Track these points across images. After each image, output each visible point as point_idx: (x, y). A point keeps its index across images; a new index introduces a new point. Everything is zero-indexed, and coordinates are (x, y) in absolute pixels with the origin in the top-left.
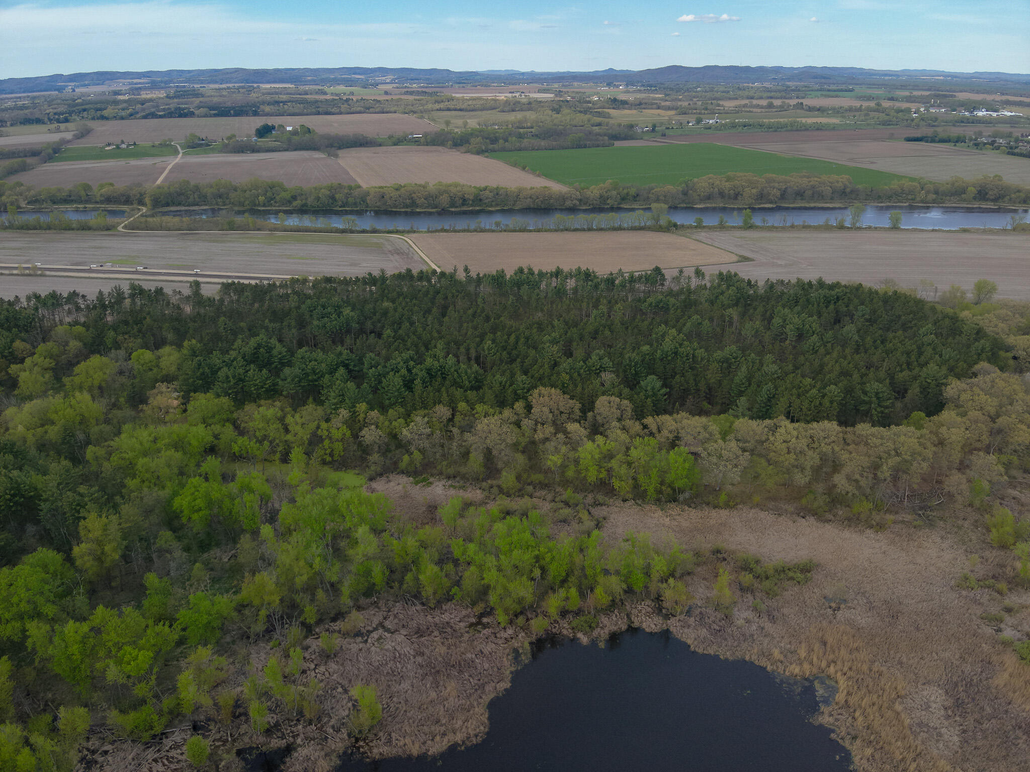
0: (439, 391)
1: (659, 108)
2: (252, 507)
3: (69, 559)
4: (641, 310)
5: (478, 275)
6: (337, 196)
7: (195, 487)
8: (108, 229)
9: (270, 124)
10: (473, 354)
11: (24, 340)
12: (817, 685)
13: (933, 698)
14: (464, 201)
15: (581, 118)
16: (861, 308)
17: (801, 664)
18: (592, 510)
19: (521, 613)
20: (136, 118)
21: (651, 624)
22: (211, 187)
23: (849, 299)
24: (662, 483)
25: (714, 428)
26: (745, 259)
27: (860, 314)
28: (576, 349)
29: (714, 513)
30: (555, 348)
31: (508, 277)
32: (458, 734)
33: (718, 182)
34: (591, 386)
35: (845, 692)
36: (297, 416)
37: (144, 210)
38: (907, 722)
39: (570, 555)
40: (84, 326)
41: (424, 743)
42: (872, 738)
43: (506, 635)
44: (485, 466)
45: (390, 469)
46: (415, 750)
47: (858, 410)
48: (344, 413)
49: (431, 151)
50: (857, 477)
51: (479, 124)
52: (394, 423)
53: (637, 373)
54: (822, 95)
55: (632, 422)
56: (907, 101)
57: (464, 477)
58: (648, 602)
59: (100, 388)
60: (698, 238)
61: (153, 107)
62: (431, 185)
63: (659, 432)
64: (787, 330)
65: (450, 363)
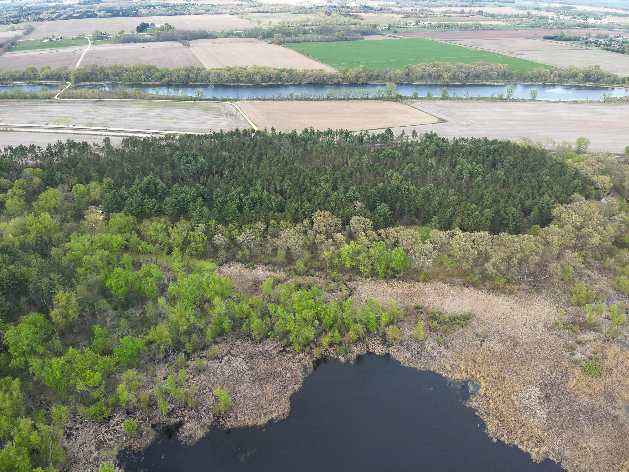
0: (258, 212)
1: (393, 13)
2: (152, 285)
3: (48, 318)
4: (379, 158)
5: (280, 133)
6: (190, 75)
7: (118, 273)
8: (49, 98)
9: (145, 23)
10: (278, 188)
11: (6, 178)
12: (469, 384)
13: (533, 393)
14: (270, 79)
15: (343, 19)
16: (508, 157)
17: (461, 373)
18: (348, 284)
19: (308, 344)
20: (61, 19)
21: (380, 350)
22: (111, 69)
23: (502, 151)
24: (387, 268)
25: (418, 236)
26: (442, 121)
27: (508, 161)
28: (340, 185)
29: (416, 285)
30: (327, 185)
31: (299, 135)
32: (273, 414)
33: (428, 68)
34: (348, 210)
35: (485, 389)
36: (175, 228)
37: (70, 84)
38: (518, 406)
39: (335, 312)
40: (41, 168)
41: (255, 419)
42: (498, 415)
43: (299, 357)
44: (286, 257)
45: (231, 259)
46: (250, 423)
47: (502, 224)
48: (202, 226)
49: (249, 42)
50: (499, 264)
51: (279, 23)
52: (232, 232)
53: (375, 201)
54: (495, 5)
55: (371, 232)
56: (547, 11)
57: (274, 264)
58: (378, 338)
59: (55, 208)
60: (414, 106)
61: (71, 11)
62: (249, 68)
63: (387, 237)
64: (464, 173)
65: (265, 195)
